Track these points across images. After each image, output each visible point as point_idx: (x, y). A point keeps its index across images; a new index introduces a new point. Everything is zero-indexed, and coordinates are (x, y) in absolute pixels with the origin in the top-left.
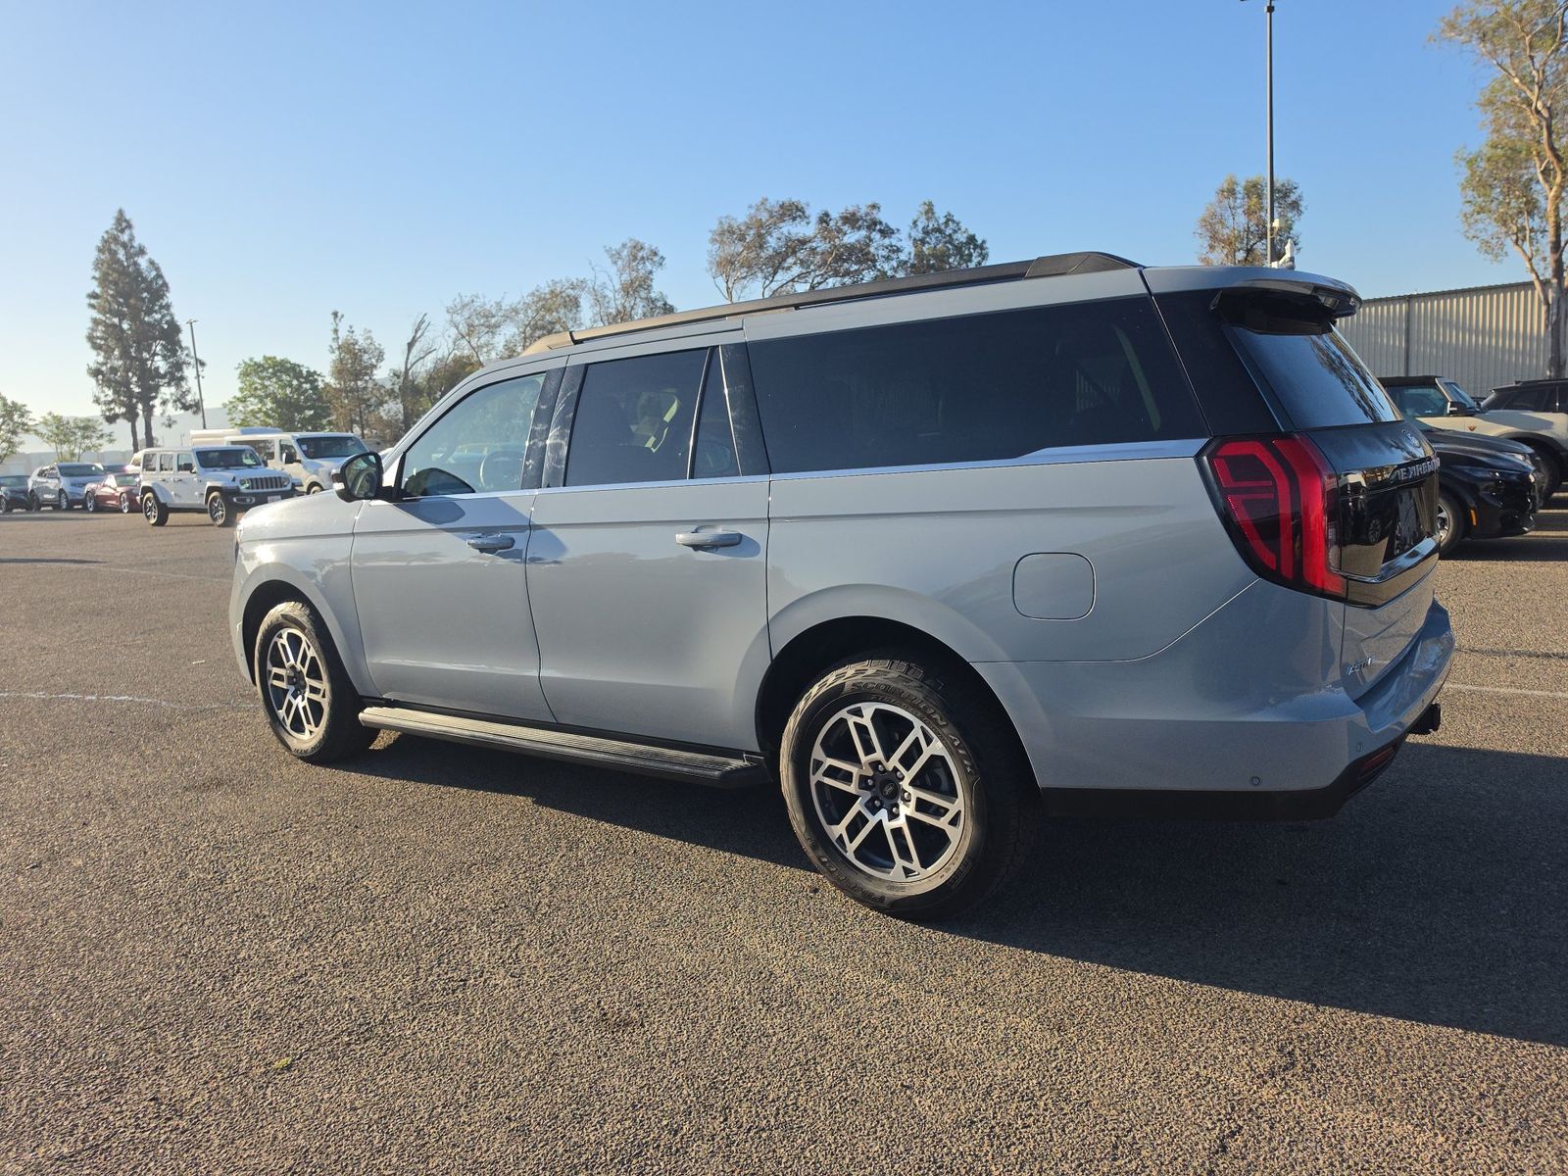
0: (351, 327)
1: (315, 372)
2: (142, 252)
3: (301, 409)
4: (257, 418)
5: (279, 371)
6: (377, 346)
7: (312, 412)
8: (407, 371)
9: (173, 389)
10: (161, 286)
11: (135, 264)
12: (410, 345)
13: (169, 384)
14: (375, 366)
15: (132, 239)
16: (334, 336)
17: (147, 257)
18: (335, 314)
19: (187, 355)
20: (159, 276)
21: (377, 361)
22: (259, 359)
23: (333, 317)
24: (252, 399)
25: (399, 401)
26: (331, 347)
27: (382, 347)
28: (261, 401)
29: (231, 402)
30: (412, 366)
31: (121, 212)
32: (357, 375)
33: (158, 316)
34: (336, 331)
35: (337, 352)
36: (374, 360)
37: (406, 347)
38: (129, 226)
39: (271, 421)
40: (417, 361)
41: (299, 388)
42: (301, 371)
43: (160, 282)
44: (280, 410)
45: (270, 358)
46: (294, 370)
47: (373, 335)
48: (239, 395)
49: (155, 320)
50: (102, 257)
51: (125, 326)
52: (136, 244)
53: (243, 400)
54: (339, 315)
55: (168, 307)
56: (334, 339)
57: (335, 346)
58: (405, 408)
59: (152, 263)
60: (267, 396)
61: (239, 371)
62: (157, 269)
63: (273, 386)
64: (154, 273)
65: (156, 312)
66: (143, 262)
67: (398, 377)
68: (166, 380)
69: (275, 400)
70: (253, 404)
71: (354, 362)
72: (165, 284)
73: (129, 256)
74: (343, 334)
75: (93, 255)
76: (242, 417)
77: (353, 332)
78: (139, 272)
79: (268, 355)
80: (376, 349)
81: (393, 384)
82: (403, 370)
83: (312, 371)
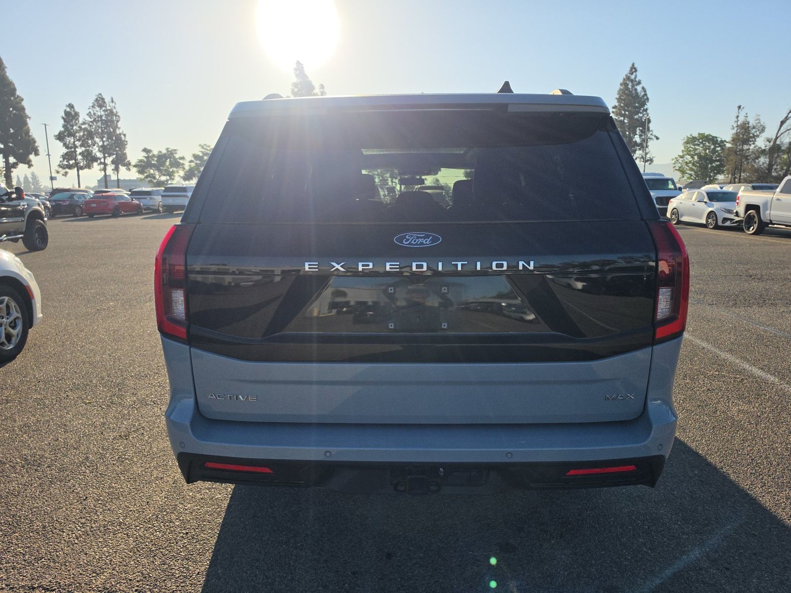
0: (746, 114)
1: (725, 141)
2: (639, 83)
3: (712, 161)
4: (688, 166)
5: (705, 141)
6: (762, 124)
7: (718, 163)
8: (777, 138)
9: (641, 152)
10: (646, 99)
11: (636, 90)
12: (782, 123)
13: (640, 149)
14: (758, 136)
15: (636, 77)
16: (736, 120)
17: (641, 86)
18: (739, 107)
19: (651, 134)
20: (646, 95)
21: (760, 133)
22: (695, 135)
23: (737, 109)
24: (687, 156)
25: (767, 156)
26: (733, 126)
27: (765, 125)
28: (692, 157)
29: (676, 158)
30: (781, 134)
31: (633, 65)
32: (746, 141)
33: (641, 115)
34: (738, 117)
35: (736, 129)
36: (758, 133)
37: (779, 124)
38: (636, 71)
39: (695, 168)
40: (786, 131)
41: (714, 151)
42: (717, 140)
43: (645, 98)
44: (701, 162)
45: (701, 134)
46: (713, 140)
47: (760, 118)
48: (681, 154)
49: (640, 117)
50: (622, 88)
51: (626, 121)
52: (637, 80)
53: (681, 157)
54: (742, 107)
55: (646, 110)
56: (735, 121)
57: (735, 125)
58: (770, 161)
59: (643, 88)
60: (696, 154)
61: (684, 141)
62: (645, 91)
63: (700, 149)
64: (643, 93)
65: (641, 113)
66: (639, 88)
67: (770, 142)
68: (639, 148)
69: (700, 156)
70: (689, 158)
71: (745, 134)
72: (648, 99)
73: (633, 86)
74: (741, 119)
75: (618, 87)
76: (680, 165)
77: (747, 117)
78: (637, 93)
79: (700, 133)
80: (761, 125)
81: (766, 146)
82: (774, 137)
83: (723, 140)
